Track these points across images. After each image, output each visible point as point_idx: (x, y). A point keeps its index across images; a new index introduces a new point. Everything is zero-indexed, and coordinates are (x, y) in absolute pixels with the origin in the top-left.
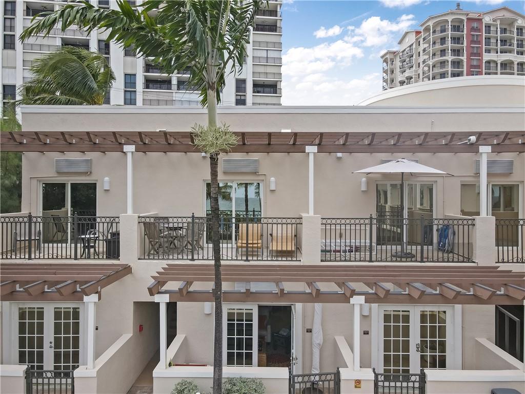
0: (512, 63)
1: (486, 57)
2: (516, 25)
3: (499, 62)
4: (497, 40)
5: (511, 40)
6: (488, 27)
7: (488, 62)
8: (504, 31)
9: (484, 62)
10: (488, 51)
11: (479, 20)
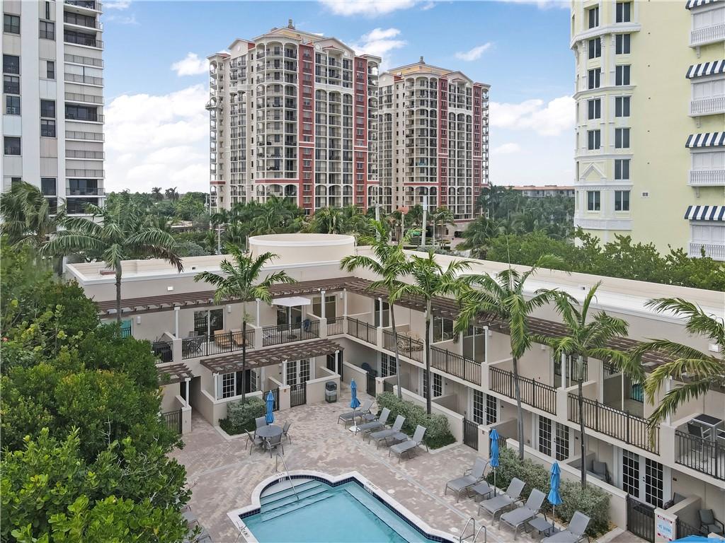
0: (339, 94)
1: (317, 86)
2: (343, 57)
3: (328, 92)
4: (326, 70)
5: (338, 71)
6: (319, 55)
7: (319, 91)
8: (332, 61)
9: (315, 90)
10: (318, 80)
11: (311, 49)
